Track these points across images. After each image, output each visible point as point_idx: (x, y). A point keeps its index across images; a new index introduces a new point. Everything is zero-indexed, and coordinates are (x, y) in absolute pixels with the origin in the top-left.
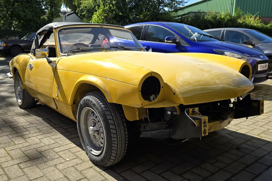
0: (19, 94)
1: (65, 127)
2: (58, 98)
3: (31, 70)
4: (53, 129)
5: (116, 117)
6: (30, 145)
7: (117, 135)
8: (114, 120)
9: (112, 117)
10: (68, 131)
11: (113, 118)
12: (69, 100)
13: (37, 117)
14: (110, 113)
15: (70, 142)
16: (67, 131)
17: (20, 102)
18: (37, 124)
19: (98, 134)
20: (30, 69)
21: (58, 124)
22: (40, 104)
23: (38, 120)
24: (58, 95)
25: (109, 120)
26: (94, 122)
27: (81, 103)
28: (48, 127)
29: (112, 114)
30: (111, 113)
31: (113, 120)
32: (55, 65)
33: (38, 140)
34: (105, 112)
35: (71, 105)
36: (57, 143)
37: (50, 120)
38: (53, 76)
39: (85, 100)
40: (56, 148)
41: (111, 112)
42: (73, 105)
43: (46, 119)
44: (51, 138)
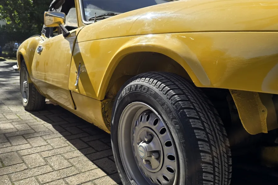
0: (25, 92)
1: (86, 139)
2: (77, 90)
3: (40, 54)
4: (68, 142)
5: (209, 123)
6: (27, 169)
7: (214, 167)
8: (207, 130)
9: (201, 124)
10: (90, 147)
11: (204, 126)
12: (98, 90)
13: (46, 122)
14: (196, 114)
15: (95, 166)
16: (89, 145)
17: (26, 102)
18: (45, 132)
19: (158, 159)
20: (38, 53)
21: (74, 134)
22: (50, 104)
23: (47, 127)
24: (78, 84)
25: (195, 131)
26: (147, 132)
27: (123, 95)
28: (60, 137)
29: (200, 117)
30: (198, 115)
31: (204, 130)
32: (75, 37)
33: (43, 160)
34: (185, 110)
35: (101, 101)
36: (73, 168)
37: (63, 128)
38: (72, 54)
39: (133, 86)
40: (70, 178)
41: (197, 112)
42: (104, 101)
43: (59, 125)
44: (64, 157)
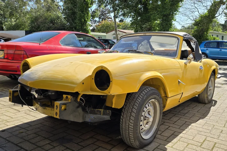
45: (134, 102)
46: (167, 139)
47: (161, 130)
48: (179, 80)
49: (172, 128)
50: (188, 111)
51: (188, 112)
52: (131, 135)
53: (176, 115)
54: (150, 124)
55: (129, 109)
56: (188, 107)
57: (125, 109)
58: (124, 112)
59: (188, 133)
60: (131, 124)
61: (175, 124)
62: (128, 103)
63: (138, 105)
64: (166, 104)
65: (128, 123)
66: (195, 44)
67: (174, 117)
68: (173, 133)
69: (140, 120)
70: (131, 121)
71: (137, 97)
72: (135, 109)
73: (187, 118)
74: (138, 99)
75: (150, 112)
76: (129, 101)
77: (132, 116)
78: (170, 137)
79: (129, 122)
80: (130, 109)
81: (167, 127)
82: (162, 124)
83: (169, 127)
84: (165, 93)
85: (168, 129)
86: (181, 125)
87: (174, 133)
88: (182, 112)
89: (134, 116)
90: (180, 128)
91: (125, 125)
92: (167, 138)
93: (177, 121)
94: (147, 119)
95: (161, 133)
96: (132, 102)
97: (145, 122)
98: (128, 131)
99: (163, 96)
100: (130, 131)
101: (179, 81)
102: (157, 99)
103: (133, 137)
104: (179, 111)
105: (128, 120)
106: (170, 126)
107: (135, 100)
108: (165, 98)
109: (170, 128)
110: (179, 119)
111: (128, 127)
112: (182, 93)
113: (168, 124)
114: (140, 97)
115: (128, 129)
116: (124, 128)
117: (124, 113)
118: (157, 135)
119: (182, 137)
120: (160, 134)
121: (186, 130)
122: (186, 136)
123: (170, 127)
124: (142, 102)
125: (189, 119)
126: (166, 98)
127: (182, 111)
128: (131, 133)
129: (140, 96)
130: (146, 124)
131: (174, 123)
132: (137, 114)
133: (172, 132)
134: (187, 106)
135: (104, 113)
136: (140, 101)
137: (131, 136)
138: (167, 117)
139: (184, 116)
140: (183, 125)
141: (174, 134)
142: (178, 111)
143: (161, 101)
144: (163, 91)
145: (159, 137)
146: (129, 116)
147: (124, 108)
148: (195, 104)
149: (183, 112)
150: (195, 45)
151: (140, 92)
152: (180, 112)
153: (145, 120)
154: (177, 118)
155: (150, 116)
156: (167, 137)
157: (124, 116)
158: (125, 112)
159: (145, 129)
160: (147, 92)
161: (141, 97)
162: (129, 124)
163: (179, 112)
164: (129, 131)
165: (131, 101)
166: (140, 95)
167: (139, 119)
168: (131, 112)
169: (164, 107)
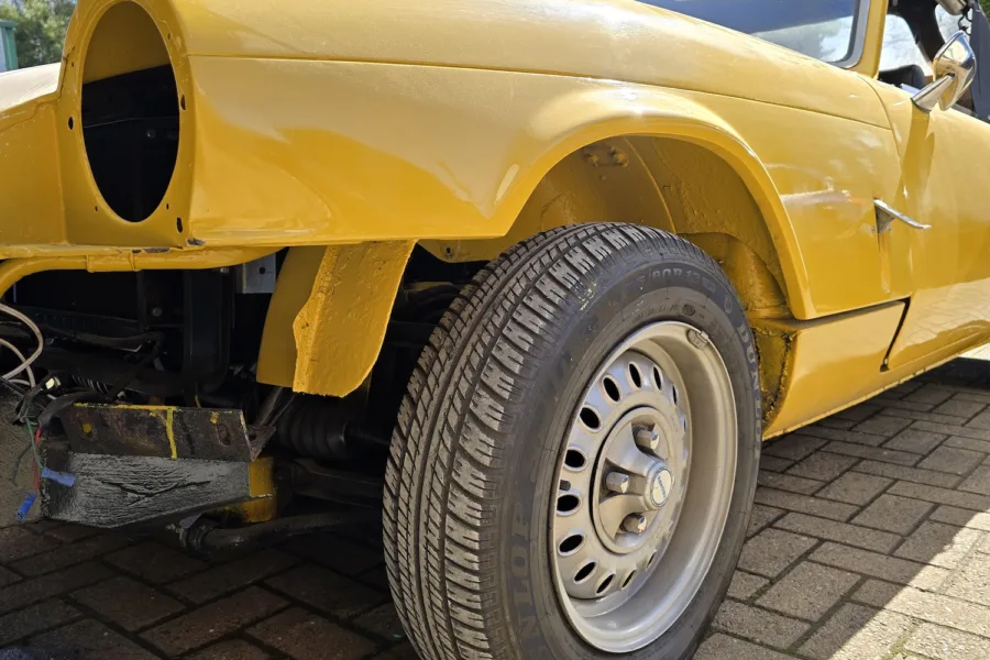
45: (487, 339)
46: (807, 635)
47: (761, 571)
48: (880, 203)
49: (838, 548)
50: (942, 438)
51: (941, 444)
52: (471, 628)
53: (864, 462)
54: (659, 527)
55: (446, 403)
56: (938, 418)
57: (414, 405)
58: (404, 430)
59: (965, 584)
60: (458, 533)
61: (856, 520)
62: (442, 355)
63: (525, 366)
64: (790, 372)
65: (438, 520)
66: (965, 23)
67: (849, 476)
68: (849, 586)
69: (551, 493)
70: (461, 505)
71: (519, 300)
72: (491, 401)
73: (939, 479)
74: (525, 312)
75: (651, 428)
76: (454, 335)
77: (472, 460)
78: (826, 617)
79: (445, 512)
80: (452, 403)
81: (807, 543)
82: (770, 525)
83: (815, 541)
84: (779, 290)
85: (811, 557)
86: (904, 528)
87: (857, 586)
88: (897, 443)
89: (486, 461)
90: (898, 553)
91: (417, 540)
92: (806, 627)
93: (872, 501)
94: (624, 487)
95: (761, 592)
96: (474, 338)
97: (612, 510)
98: (443, 591)
99: (764, 313)
100: (461, 597)
101: (877, 209)
102: (707, 322)
103: (486, 645)
104: (881, 440)
105: (434, 499)
106: (822, 541)
107: (498, 322)
108: (780, 326)
109: (828, 553)
110: (884, 492)
111: (434, 563)
112: (907, 301)
113: (810, 525)
114: (544, 297)
115: (443, 579)
116: (413, 569)
117: (405, 439)
118: (727, 606)
119: (918, 621)
120: (751, 602)
121: (938, 559)
122: (950, 611)
123: (824, 546)
124: (558, 338)
125: (954, 489)
126: (787, 328)
127: (899, 438)
128: (464, 615)
129: (548, 287)
130: (622, 527)
131: (852, 517)
132: (511, 440)
133: (844, 583)
134: (930, 411)
135: (189, 439)
136: (538, 326)
137: (469, 640)
138: (804, 481)
139: (915, 466)
140: (917, 526)
141: (858, 596)
142: (874, 441)
143: (745, 346)
144: (757, 281)
145: (740, 626)
146: (444, 457)
147: (411, 399)
148: (978, 398)
149: (908, 447)
150: (964, 29)
151: (546, 260)
152: (889, 445)
153: (609, 493)
154: (873, 485)
155: (652, 461)
156: (806, 621)
157: (407, 464)
158: (415, 429)
159: (610, 566)
160: (608, 259)
161: (551, 296)
162: (444, 537)
163: (880, 446)
164: (446, 599)
165: (466, 331)
166: (547, 281)
167: (533, 486)
168: (461, 424)
169: (774, 398)
